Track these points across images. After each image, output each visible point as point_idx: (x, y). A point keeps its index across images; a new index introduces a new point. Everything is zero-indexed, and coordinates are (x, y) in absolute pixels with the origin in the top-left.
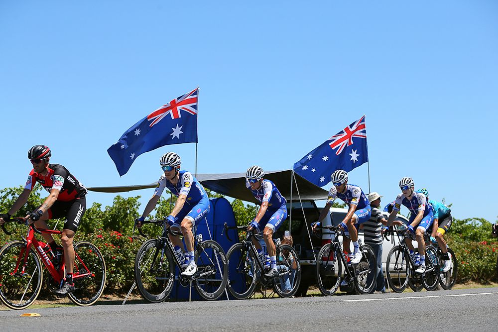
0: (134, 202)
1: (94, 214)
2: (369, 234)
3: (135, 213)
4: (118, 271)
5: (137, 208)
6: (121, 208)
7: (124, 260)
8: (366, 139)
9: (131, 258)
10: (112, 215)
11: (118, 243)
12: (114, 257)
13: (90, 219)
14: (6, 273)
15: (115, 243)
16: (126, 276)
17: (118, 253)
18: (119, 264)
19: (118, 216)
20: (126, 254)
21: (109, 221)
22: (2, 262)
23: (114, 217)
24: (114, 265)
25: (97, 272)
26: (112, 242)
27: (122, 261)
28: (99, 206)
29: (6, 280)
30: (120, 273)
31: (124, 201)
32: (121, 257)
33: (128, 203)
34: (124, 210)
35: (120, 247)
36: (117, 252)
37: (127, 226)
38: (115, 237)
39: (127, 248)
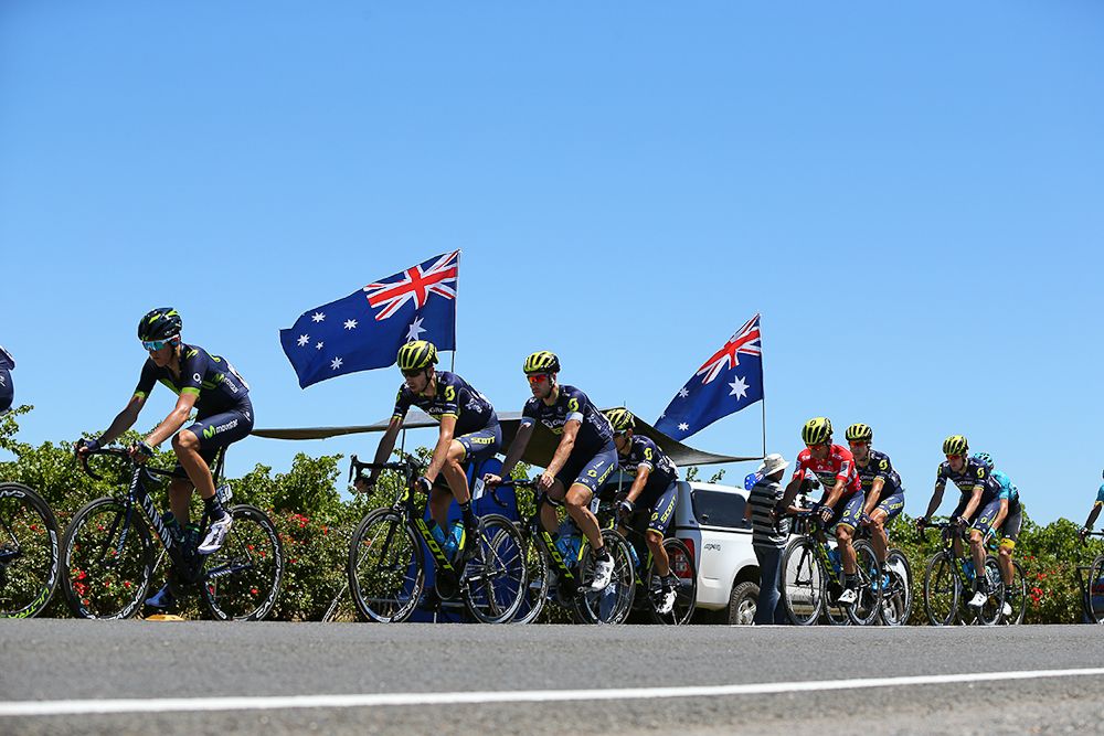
0: (331, 466)
1: (257, 483)
2: (762, 528)
3: (329, 488)
4: (301, 587)
5: (333, 479)
6: (306, 476)
7: (311, 567)
8: (760, 357)
9: (324, 563)
10: (289, 488)
11: (302, 535)
12: (294, 560)
13: (250, 492)
14: (96, 582)
15: (297, 535)
16: (314, 595)
17: (301, 554)
18: (302, 573)
19: (301, 490)
20: (316, 556)
21: (285, 498)
22: (91, 562)
23: (294, 493)
24: (293, 575)
25: (261, 587)
26: (291, 532)
27: (308, 568)
28: (267, 470)
29: (96, 595)
30: (304, 591)
31: (313, 463)
32: (305, 561)
33: (320, 467)
34: (311, 479)
35: (306, 542)
36: (299, 552)
37: (317, 509)
38: (296, 523)
39: (318, 545)
